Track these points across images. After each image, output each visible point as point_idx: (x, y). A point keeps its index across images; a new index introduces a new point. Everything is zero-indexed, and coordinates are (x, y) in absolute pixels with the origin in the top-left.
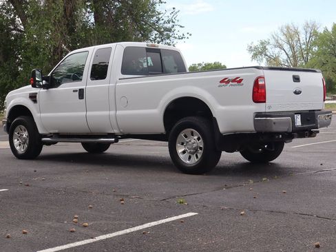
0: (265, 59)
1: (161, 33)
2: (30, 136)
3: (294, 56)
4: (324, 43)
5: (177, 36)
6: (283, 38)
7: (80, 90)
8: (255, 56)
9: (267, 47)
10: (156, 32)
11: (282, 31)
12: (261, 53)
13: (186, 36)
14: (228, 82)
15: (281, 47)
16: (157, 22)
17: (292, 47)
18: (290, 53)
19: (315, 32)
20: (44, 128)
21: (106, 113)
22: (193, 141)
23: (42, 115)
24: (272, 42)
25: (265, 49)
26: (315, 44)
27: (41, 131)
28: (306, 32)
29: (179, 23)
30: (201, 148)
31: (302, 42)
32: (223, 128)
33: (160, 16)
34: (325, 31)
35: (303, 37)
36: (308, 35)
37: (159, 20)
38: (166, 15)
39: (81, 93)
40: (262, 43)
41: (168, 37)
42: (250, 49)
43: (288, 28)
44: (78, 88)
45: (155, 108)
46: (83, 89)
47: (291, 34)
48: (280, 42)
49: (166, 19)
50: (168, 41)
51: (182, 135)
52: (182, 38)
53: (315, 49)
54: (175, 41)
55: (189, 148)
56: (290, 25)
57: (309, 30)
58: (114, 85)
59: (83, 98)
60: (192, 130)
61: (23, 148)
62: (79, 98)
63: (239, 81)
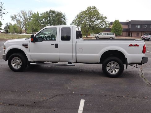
0: (16, 21)
2: (22, 62)
3: (25, 20)
4: (35, 17)
6: (22, 14)
7: (55, 44)
8: (13, 19)
9: (17, 17)
11: (21, 12)
12: (15, 18)
14: (132, 46)
15: (21, 17)
18: (24, 19)
20: (32, 59)
23: (31, 53)
24: (18, 15)
25: (16, 17)
26: (32, 17)
28: (29, 13)
29: (3, 8)
30: (117, 69)
31: (28, 16)
34: (35, 13)
36: (29, 14)
40: (15, 15)
42: (11, 17)
43: (23, 11)
46: (58, 44)
47: (24, 13)
48: (20, 15)
51: (109, 63)
52: (5, 14)
53: (32, 19)
56: (24, 10)
57: (30, 13)
58: (75, 43)
59: (58, 48)
60: (114, 62)
61: (18, 67)
62: (55, 48)
63: (137, 46)
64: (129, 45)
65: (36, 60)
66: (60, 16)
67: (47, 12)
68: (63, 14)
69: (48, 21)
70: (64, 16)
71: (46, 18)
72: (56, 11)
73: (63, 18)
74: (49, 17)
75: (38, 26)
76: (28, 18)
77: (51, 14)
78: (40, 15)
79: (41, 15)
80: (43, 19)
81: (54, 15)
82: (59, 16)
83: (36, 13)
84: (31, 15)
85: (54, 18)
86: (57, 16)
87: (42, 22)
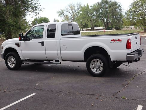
0: (63, 16)
1: (33, 8)
2: (16, 60)
3: (74, 15)
4: (84, 10)
5: (39, 9)
6: (70, 8)
7: (42, 42)
8: (60, 15)
10: (31, 8)
11: (69, 6)
12: (62, 14)
13: (43, 9)
14: (115, 41)
15: (68, 11)
16: (31, 4)
17: (73, 12)
18: (72, 14)
19: (81, 6)
20: (24, 57)
21: (56, 52)
22: (98, 64)
23: (22, 52)
24: (66, 10)
25: (63, 12)
26: (81, 11)
27: (22, 59)
30: (102, 67)
31: (76, 10)
32: (112, 59)
33: (32, 2)
34: (84, 6)
35: (77, 8)
36: (78, 7)
37: (32, 3)
38: (35, 1)
39: (43, 44)
40: (62, 10)
41: (36, 10)
42: (58, 12)
43: (71, 5)
44: (41, 41)
45: (80, 50)
46: (44, 42)
47: (72, 7)
48: (68, 10)
49: (35, 3)
50: (36, 11)
51: (93, 61)
52: (41, 10)
53: (81, 12)
54: (39, 11)
55: (97, 67)
56: (72, 4)
57: (78, 5)
58: (59, 40)
59: (44, 46)
60: (97, 59)
61: (13, 65)
62: (42, 46)
63: (120, 40)
64: (112, 41)
65: (29, 59)
66: (115, 7)
67: (98, 3)
68: (118, 4)
69: (100, 13)
70: (119, 6)
71: (97, 10)
72: (110, 1)
73: (118, 8)
74: (101, 8)
75: (88, 21)
76: (77, 11)
77: (103, 4)
78: (90, 8)
79: (92, 7)
80: (95, 12)
81: (107, 6)
82: (112, 6)
83: (86, 5)
84: (80, 8)
85: (107, 10)
86: (110, 7)
87: (92, 15)
